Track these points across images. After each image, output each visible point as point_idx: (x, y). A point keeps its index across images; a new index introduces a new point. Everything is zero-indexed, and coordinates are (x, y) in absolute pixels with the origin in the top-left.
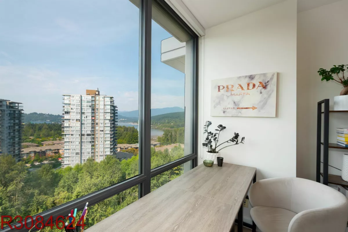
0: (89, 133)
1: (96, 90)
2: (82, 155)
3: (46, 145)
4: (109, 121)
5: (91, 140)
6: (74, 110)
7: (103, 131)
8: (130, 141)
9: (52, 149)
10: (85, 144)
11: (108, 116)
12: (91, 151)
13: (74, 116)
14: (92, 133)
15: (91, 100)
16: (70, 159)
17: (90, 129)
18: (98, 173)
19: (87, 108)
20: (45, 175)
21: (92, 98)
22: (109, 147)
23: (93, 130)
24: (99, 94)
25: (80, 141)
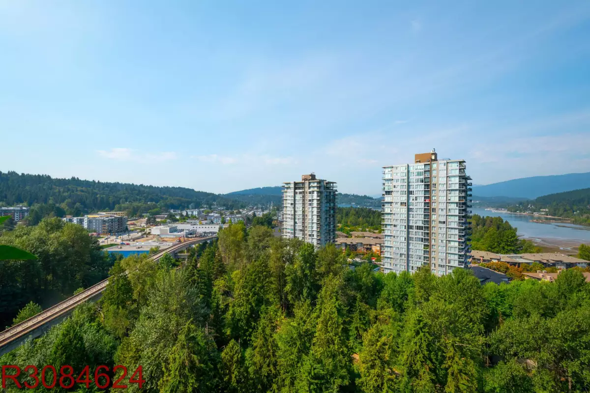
0: (420, 224)
1: (432, 152)
2: (410, 259)
3: (355, 237)
4: (456, 205)
5: (423, 237)
6: (398, 189)
7: (444, 222)
8: (495, 247)
9: (364, 243)
10: (414, 242)
11: (455, 197)
12: (424, 254)
13: (398, 197)
14: (424, 224)
15: (423, 170)
16: (393, 262)
17: (422, 218)
18: (440, 295)
19: (417, 184)
20: (365, 277)
21: (425, 167)
22: (457, 252)
23: (426, 220)
24: (436, 160)
25: (406, 236)
